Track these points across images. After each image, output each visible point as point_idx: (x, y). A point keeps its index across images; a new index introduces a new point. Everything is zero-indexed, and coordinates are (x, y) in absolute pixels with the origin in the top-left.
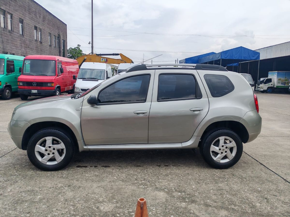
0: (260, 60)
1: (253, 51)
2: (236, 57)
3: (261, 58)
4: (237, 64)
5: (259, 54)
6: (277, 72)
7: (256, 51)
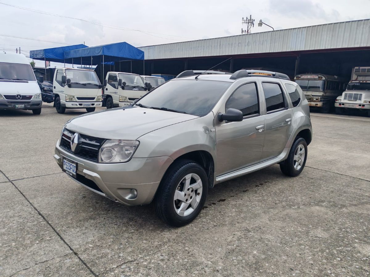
0: (145, 60)
1: (137, 48)
2: (114, 53)
3: (146, 58)
4: (113, 63)
5: (144, 53)
6: (160, 75)
7: (139, 49)
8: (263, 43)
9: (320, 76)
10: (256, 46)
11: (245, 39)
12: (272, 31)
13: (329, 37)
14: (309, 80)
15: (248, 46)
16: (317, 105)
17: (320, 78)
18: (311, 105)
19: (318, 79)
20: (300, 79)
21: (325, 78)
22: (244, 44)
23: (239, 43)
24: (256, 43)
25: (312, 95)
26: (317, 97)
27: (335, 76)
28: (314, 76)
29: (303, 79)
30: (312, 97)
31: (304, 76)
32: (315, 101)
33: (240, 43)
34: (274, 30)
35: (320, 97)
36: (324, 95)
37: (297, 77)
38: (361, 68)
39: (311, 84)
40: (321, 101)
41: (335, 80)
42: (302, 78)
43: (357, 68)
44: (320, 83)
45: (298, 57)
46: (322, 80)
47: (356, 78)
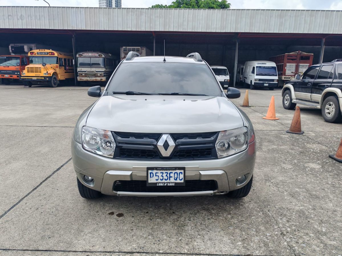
8: (40, 19)
9: (100, 54)
10: (32, 21)
11: (17, 11)
12: (48, 7)
13: (106, 20)
14: (90, 57)
15: (22, 20)
16: (102, 80)
17: (100, 56)
18: (97, 80)
19: (99, 56)
20: (82, 56)
21: (104, 55)
22: (16, 17)
23: (9, 16)
24: (31, 17)
25: (96, 71)
26: (101, 73)
27: (109, 54)
28: (94, 54)
29: (85, 57)
30: (96, 73)
31: (86, 54)
32: (99, 77)
33: (11, 15)
34: (50, 6)
35: (103, 73)
36: (106, 71)
37: (79, 55)
38: (128, 47)
39: (93, 61)
40: (104, 76)
41: (110, 58)
42: (84, 55)
43: (125, 47)
44: (100, 61)
45: (73, 36)
46: (102, 57)
47: (124, 56)
